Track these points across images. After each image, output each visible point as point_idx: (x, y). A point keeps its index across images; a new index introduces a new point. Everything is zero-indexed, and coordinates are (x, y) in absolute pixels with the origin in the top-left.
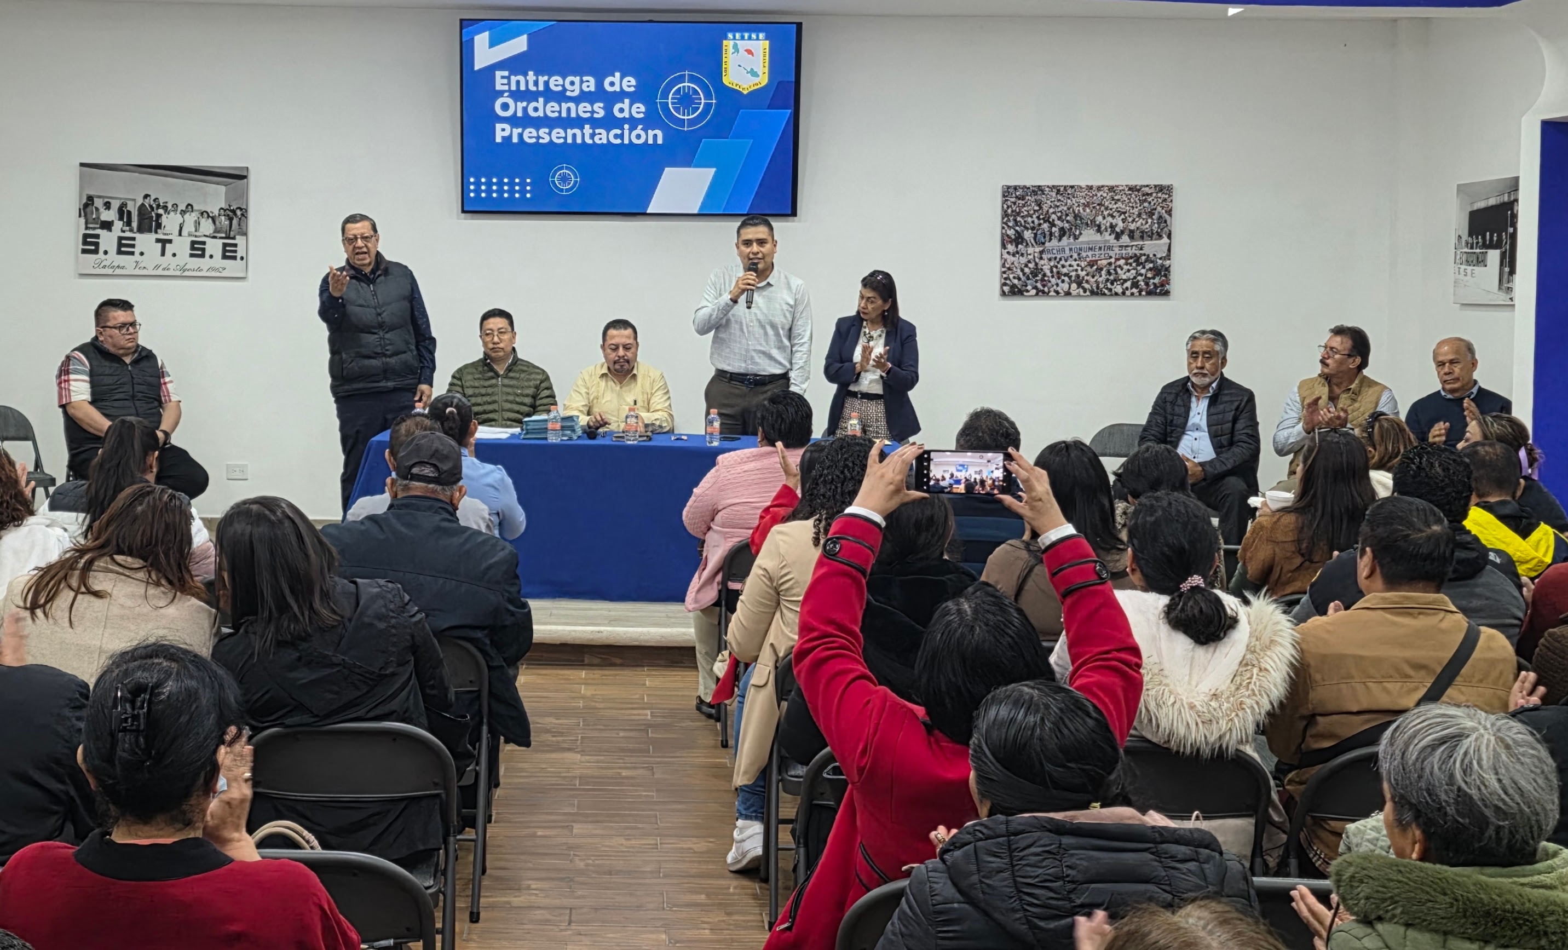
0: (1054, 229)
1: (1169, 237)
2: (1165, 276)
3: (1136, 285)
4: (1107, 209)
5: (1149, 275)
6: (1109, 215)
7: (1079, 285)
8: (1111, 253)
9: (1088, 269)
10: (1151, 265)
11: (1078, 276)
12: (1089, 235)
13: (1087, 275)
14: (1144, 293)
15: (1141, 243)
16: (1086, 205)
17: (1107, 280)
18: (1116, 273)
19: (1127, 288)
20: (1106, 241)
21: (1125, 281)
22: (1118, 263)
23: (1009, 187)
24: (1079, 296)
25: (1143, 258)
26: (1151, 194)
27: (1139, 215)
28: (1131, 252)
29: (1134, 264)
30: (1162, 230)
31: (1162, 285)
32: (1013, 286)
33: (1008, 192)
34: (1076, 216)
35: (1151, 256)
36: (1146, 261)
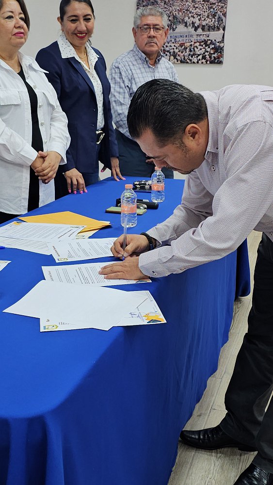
1: (224, 30)
2: (220, 52)
3: (204, 57)
4: (191, 12)
5: (212, 52)
6: (192, 16)
7: (175, 57)
8: (192, 39)
9: (180, 48)
10: (213, 46)
11: (174, 52)
12: (180, 28)
13: (179, 52)
14: (208, 62)
15: (208, 33)
16: (180, 11)
17: (189, 55)
18: (194, 51)
19: (200, 60)
20: (189, 32)
21: (199, 55)
22: (196, 45)
25: (209, 42)
27: (208, 17)
28: (203, 38)
29: (204, 46)
30: (220, 25)
31: (218, 58)
34: (175, 17)
35: (213, 41)
36: (210, 44)
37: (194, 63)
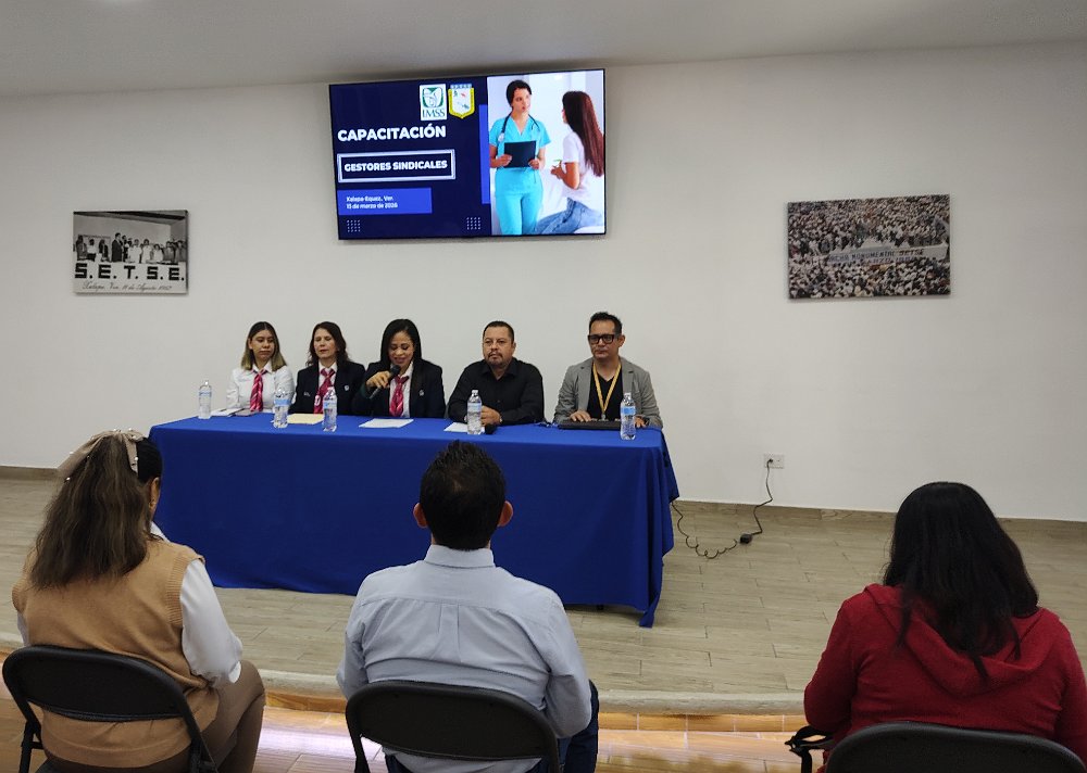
0: (837, 239)
1: (948, 241)
2: (945, 276)
3: (916, 285)
4: (887, 218)
5: (930, 277)
6: (889, 224)
7: (863, 287)
8: (892, 258)
9: (871, 273)
10: (931, 268)
11: (861, 279)
12: (870, 243)
13: (870, 278)
14: (925, 293)
15: (920, 248)
16: (869, 216)
17: (889, 282)
18: (898, 276)
19: (909, 289)
20: (887, 248)
21: (907, 282)
22: (899, 267)
23: (793, 204)
24: (862, 296)
25: (923, 262)
26: (929, 204)
27: (918, 223)
28: (911, 256)
29: (915, 267)
30: (941, 234)
31: (942, 285)
32: (801, 291)
33: (793, 208)
34: (858, 227)
35: (931, 259)
36: (926, 264)
37: (898, 294)
